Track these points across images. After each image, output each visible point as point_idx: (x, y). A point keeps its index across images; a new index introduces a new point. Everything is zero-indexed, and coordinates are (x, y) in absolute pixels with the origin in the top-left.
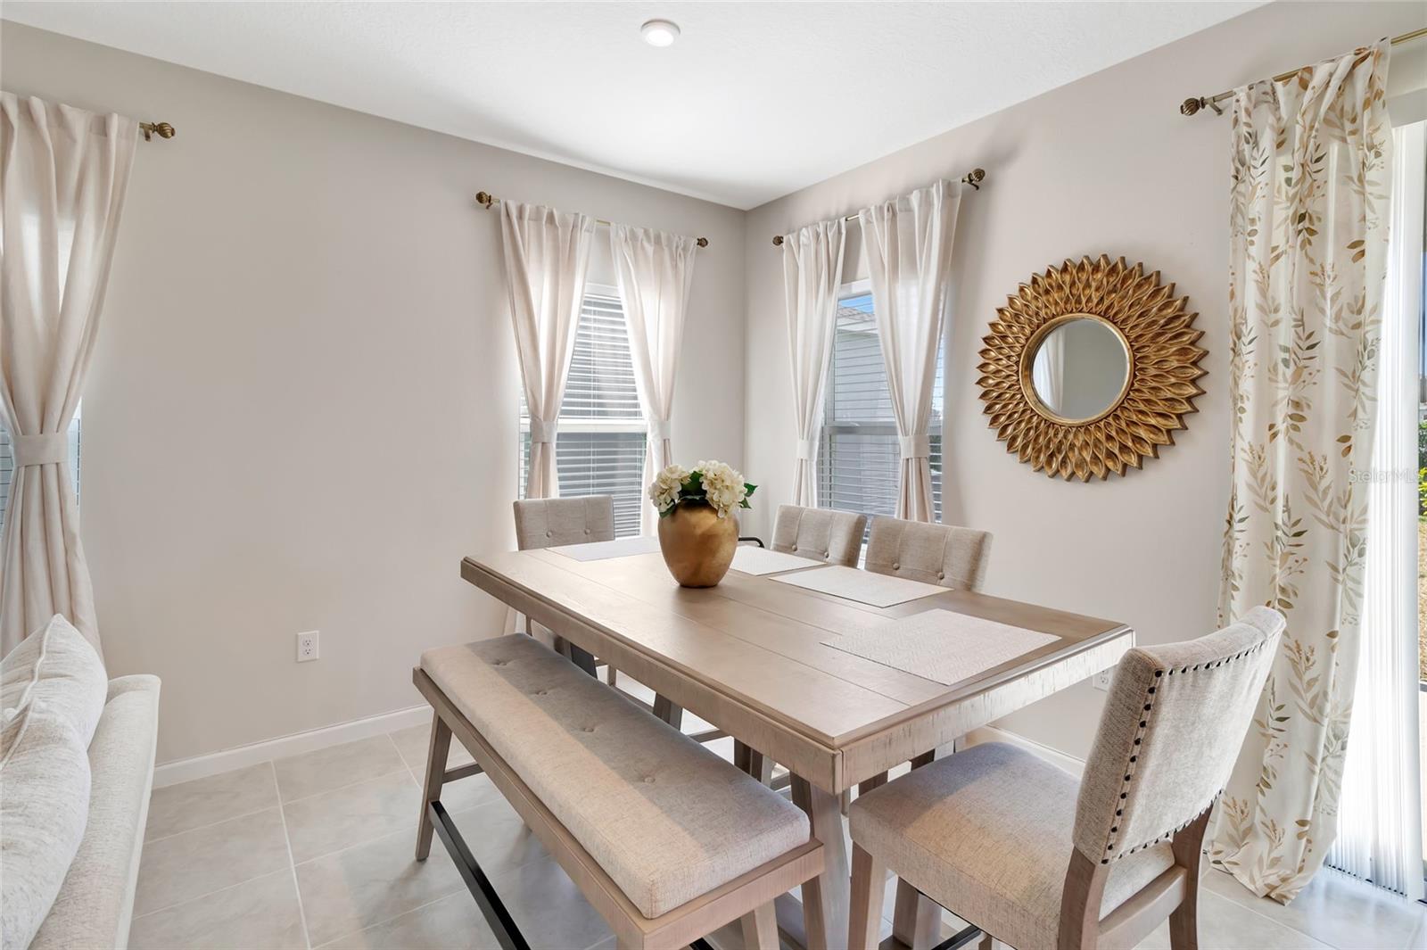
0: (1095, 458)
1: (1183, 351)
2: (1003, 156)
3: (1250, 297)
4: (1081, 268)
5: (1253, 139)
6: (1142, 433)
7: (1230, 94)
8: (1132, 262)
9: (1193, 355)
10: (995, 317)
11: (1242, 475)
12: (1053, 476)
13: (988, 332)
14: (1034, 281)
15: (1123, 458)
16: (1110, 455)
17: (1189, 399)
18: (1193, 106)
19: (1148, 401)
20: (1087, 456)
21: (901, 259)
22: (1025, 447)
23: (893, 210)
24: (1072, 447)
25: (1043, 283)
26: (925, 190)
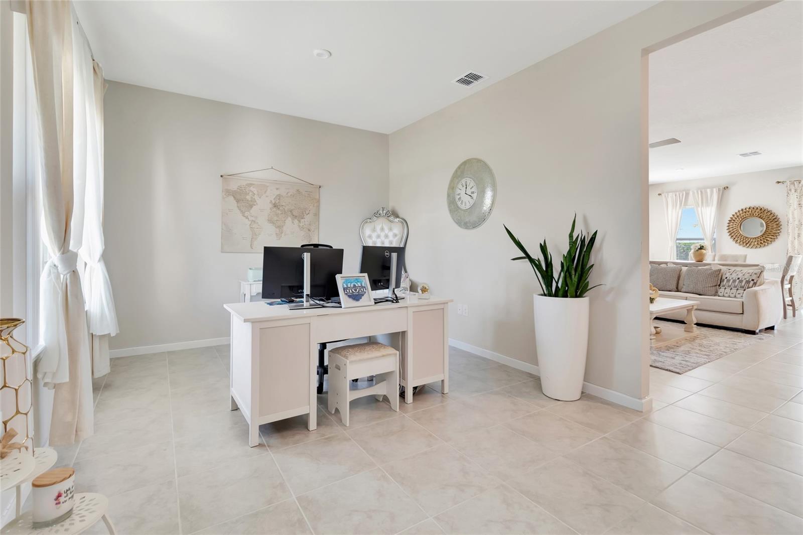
0: (758, 244)
1: (777, 225)
2: (734, 184)
3: (790, 216)
4: (754, 208)
5: (790, 190)
6: (768, 239)
7: (786, 182)
8: (765, 208)
9: (779, 225)
10: (732, 216)
11: (790, 245)
12: (747, 248)
13: (730, 219)
14: (742, 210)
15: (764, 244)
16: (761, 243)
17: (778, 233)
18: (779, 182)
19: (769, 233)
20: (756, 243)
21: (705, 201)
22: (740, 242)
23: (702, 191)
24: (752, 242)
25: (745, 210)
26: (712, 188)
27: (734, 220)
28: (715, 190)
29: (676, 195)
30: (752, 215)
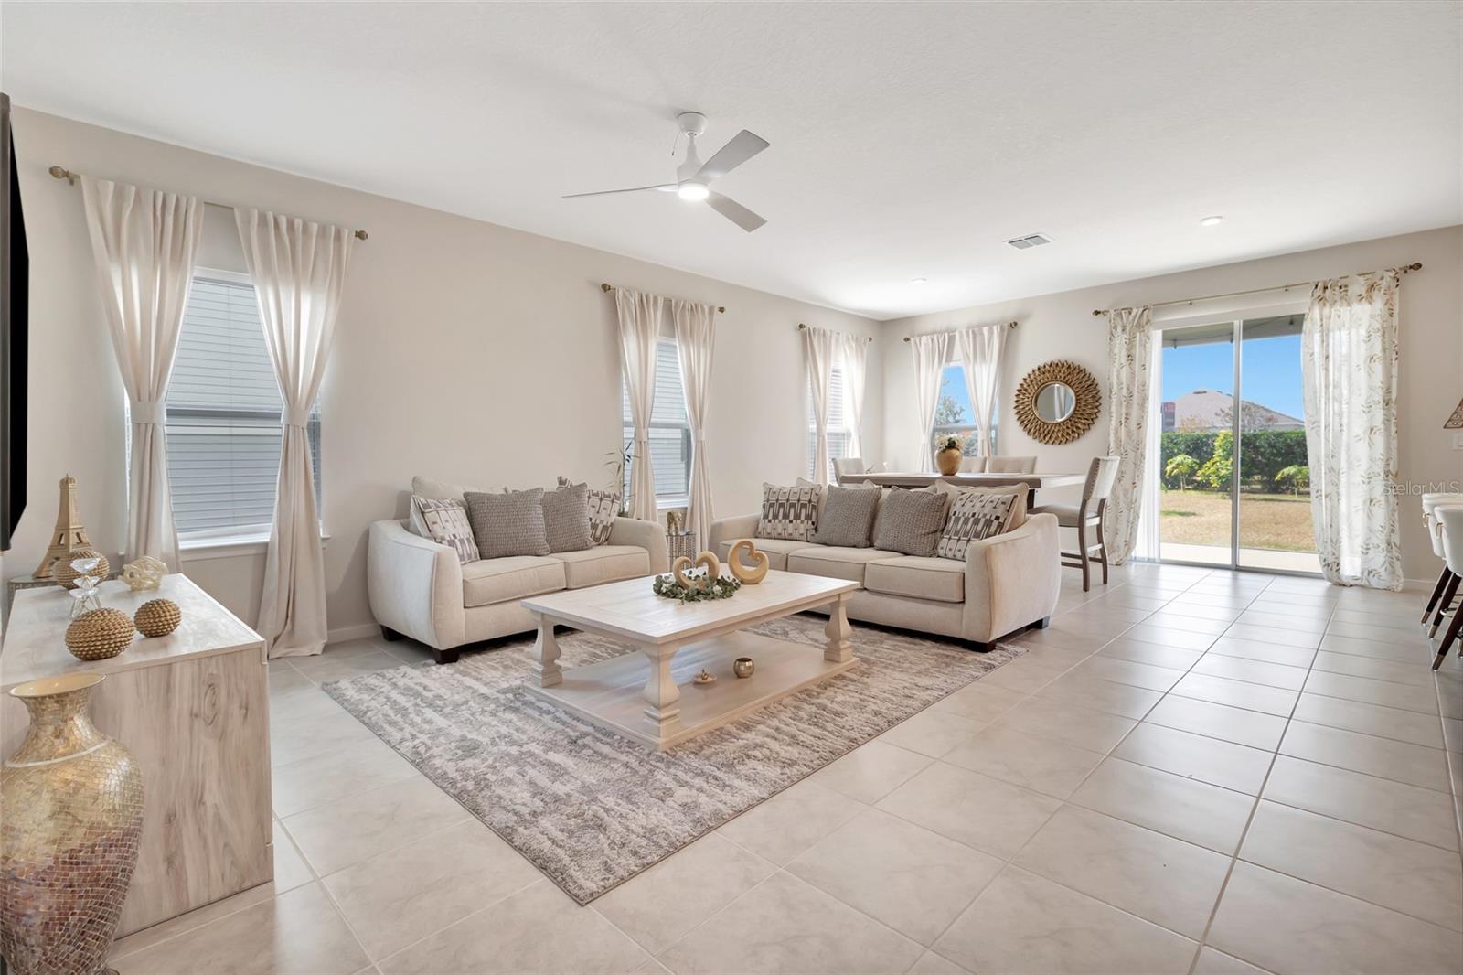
0: (1062, 435)
1: (1093, 397)
2: (1025, 317)
3: (1114, 380)
4: (1057, 365)
5: (1115, 328)
6: (1079, 425)
7: (1108, 311)
8: (1076, 364)
9: (1096, 398)
10: (1022, 382)
11: (1112, 438)
12: (1046, 443)
13: (1019, 387)
14: (1039, 369)
15: (1072, 435)
16: (1068, 434)
17: (1095, 413)
18: (1097, 313)
19: (1081, 414)
20: (1060, 435)
21: (979, 353)
22: (1034, 433)
23: (975, 331)
24: (1054, 432)
25: (1043, 370)
26: (990, 325)
27: (1026, 390)
28: (995, 327)
29: (932, 340)
30: (1055, 379)
